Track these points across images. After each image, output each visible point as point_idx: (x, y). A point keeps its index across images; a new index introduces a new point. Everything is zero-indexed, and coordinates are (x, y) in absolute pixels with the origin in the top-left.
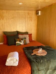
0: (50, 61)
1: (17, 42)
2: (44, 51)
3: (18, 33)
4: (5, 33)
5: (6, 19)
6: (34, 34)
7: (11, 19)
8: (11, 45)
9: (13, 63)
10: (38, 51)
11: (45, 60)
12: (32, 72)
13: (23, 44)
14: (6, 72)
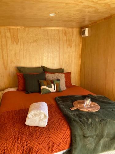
0: (106, 122)
1: (43, 87)
2: (95, 104)
3: (44, 70)
4: (20, 70)
5: (23, 43)
6: (75, 73)
7: (32, 42)
8: (32, 92)
9: (38, 120)
10: (83, 103)
11: (97, 120)
12: (73, 138)
13: (55, 91)
14: (27, 135)
